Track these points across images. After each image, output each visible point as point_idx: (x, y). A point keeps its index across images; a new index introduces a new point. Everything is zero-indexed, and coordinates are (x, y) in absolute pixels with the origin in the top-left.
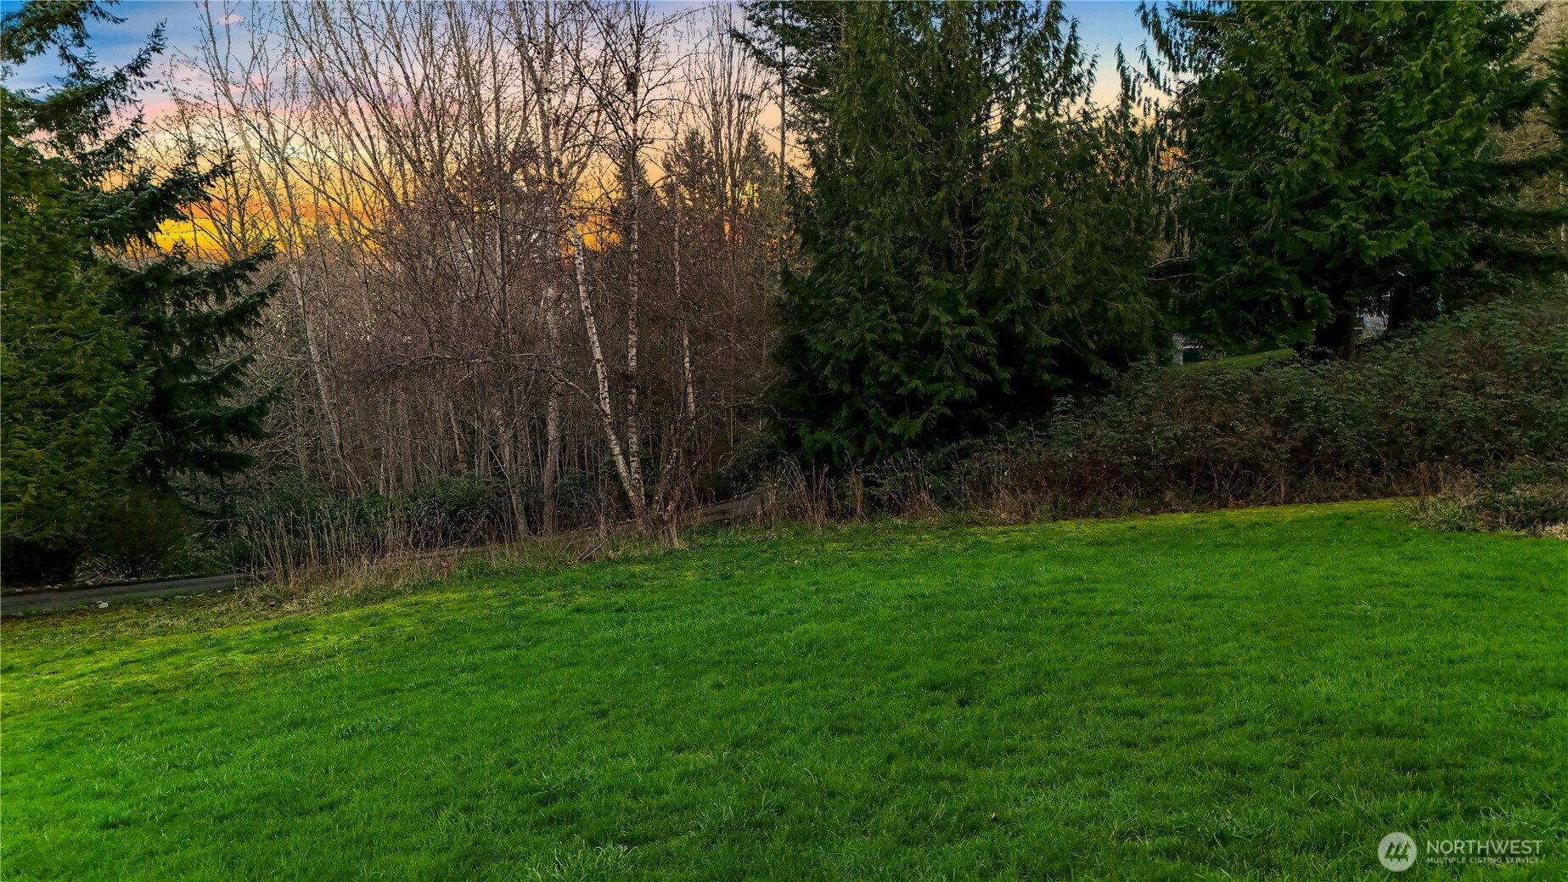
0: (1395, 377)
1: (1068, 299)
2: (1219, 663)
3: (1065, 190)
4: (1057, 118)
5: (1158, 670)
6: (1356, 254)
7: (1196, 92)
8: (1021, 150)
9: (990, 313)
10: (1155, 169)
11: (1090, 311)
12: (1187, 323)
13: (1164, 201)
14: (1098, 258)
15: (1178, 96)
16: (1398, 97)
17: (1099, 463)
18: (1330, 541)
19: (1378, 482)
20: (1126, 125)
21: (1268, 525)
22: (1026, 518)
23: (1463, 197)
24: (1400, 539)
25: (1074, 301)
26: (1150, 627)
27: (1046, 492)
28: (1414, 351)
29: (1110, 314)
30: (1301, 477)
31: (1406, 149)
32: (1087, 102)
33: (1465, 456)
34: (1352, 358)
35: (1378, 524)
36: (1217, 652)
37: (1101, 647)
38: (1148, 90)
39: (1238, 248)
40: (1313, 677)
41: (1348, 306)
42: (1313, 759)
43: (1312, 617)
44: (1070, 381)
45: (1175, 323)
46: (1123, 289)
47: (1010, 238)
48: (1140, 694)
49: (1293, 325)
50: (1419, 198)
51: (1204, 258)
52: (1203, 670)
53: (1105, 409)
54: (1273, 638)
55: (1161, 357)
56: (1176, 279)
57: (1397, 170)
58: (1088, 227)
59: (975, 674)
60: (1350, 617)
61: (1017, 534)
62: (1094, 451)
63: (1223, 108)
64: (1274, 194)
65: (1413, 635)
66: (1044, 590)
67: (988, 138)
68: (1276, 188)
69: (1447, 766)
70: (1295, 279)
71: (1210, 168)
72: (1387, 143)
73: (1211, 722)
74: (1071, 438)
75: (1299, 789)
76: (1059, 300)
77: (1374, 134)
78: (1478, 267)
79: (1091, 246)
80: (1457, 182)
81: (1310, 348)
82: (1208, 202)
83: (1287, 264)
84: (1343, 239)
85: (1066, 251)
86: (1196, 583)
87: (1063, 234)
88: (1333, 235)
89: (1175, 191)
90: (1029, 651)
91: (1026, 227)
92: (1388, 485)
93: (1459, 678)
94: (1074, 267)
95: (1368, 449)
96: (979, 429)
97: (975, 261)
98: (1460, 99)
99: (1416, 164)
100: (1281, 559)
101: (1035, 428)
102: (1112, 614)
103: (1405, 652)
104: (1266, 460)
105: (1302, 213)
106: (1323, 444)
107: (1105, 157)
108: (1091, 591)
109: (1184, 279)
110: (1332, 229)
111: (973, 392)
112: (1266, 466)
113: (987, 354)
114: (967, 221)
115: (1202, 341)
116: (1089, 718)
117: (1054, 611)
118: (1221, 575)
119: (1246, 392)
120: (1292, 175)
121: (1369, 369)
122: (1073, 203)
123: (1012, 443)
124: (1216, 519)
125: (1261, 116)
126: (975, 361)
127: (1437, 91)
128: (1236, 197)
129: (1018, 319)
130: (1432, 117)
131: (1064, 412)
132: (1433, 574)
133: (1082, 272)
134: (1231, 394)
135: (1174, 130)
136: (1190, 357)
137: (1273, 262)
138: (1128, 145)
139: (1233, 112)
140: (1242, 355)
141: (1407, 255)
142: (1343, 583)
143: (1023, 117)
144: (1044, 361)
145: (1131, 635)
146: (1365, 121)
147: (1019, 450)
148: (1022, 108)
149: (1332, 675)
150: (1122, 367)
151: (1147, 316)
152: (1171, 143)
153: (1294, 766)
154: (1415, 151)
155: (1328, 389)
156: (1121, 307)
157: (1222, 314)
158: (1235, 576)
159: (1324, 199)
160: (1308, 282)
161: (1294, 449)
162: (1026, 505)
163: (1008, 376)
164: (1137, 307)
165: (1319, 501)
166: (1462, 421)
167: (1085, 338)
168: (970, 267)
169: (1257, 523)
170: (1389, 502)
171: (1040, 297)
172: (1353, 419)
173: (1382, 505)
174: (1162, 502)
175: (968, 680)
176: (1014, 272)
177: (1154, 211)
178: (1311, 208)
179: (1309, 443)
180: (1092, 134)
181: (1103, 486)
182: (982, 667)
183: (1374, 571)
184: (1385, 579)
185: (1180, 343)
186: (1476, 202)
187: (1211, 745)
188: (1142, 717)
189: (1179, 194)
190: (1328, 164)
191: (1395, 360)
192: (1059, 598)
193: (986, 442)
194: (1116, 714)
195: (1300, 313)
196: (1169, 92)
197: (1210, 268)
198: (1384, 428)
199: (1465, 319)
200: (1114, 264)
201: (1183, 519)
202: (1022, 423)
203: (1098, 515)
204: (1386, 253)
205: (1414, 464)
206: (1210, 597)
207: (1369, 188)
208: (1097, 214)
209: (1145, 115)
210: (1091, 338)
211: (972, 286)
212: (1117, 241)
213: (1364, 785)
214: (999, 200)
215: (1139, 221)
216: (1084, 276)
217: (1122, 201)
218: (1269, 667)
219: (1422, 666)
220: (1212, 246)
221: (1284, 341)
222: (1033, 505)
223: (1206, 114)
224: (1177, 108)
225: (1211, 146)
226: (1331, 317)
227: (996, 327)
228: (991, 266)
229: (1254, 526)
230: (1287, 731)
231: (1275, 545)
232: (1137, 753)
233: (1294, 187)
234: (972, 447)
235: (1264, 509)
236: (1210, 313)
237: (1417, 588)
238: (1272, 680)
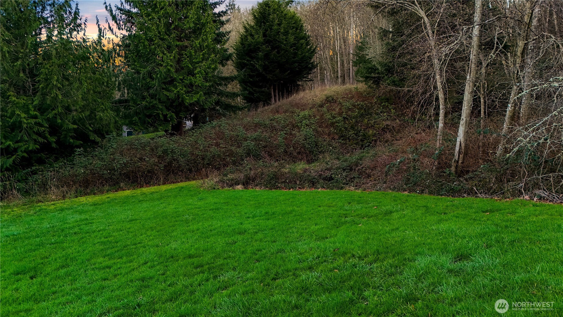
0: (195, 142)
1: (80, 110)
2: (139, 243)
3: (77, 67)
4: (71, 39)
5: (116, 249)
6: (183, 101)
7: (127, 38)
8: (56, 49)
9: (45, 114)
10: (113, 64)
11: (89, 115)
12: (127, 122)
13: (117, 76)
14: (92, 95)
15: (121, 39)
16: (193, 51)
17: (94, 174)
18: (177, 196)
19: (192, 176)
20: (101, 46)
21: (157, 192)
22: (64, 197)
23: (213, 86)
24: (198, 194)
25: (83, 111)
26: (114, 234)
27: (73, 186)
28: (200, 133)
29: (97, 117)
30: (167, 175)
31: (196, 68)
32: (84, 35)
33: (215, 166)
34: (183, 135)
35: (192, 189)
36: (138, 240)
37: (95, 244)
38: (109, 35)
39: (144, 96)
40: (170, 243)
41: (181, 118)
42: (170, 270)
43: (171, 222)
44: (82, 142)
45: (123, 121)
46: (102, 108)
47: (53, 84)
48: (110, 259)
49: (164, 123)
50: (200, 85)
51: (132, 98)
52: (134, 247)
53: (97, 153)
54: (158, 232)
55: (118, 133)
56: (123, 105)
57: (194, 75)
58: (87, 83)
59: (39, 264)
60: (182, 221)
61: (60, 204)
62: (93, 169)
63: (137, 46)
64: (156, 78)
65: (201, 224)
66: (71, 225)
67: (41, 42)
68: (157, 76)
69: (209, 264)
70: (164, 108)
71: (133, 66)
72: (190, 66)
73: (135, 264)
74: (83, 165)
75: (165, 282)
76: (76, 110)
77: (186, 62)
78: (218, 108)
79: (89, 91)
80: (210, 81)
81: (170, 131)
82: (133, 79)
83: (161, 103)
84: (178, 96)
85: (78, 91)
86: (131, 215)
87: (76, 85)
88: (175, 94)
89: (121, 73)
90: (64, 251)
91: (60, 80)
92: (194, 176)
93: (213, 235)
94: (82, 98)
95: (188, 165)
96: (41, 162)
97: (37, 92)
98: (210, 55)
99: (198, 74)
100: (161, 204)
101: (67, 161)
102: (99, 231)
103: (198, 230)
104: (156, 170)
105: (165, 86)
106: (174, 164)
107: (93, 57)
108: (91, 223)
109: (125, 106)
110: (175, 92)
111: (38, 147)
112: (156, 172)
113: (44, 131)
114: (32, 75)
115: (133, 128)
116: (90, 272)
117: (75, 233)
118: (140, 212)
119: (149, 146)
120: (162, 72)
121: (188, 139)
122: (80, 73)
123: (57, 168)
124: (139, 192)
125: (150, 50)
126: (39, 134)
127: (204, 52)
128: (143, 78)
129: (58, 117)
130: (203, 60)
131: (80, 155)
132: (206, 204)
133: (86, 100)
134: (143, 147)
135: (120, 51)
136: (129, 134)
137: (157, 102)
138: (102, 54)
139: (140, 48)
140: (147, 133)
141: (197, 102)
142: (181, 210)
143: (56, 36)
144: (70, 134)
145: (107, 238)
146: (183, 57)
147: (60, 170)
148: (56, 33)
149: (176, 241)
150: (103, 137)
151: (112, 118)
152: (119, 55)
153: (163, 274)
154: (198, 70)
155: (175, 145)
156: (102, 115)
157: (140, 118)
158: (145, 211)
159: (172, 81)
160: (168, 110)
161: (165, 166)
162: (64, 192)
163: (54, 140)
164: (108, 115)
165: (174, 183)
166: (214, 155)
167: (88, 126)
168: (34, 94)
169: (153, 192)
170: (194, 182)
171: (68, 109)
172: (183, 155)
173: (193, 183)
174: (120, 187)
175: (35, 268)
176: (55, 98)
177: (113, 79)
178: (168, 84)
179: (170, 163)
180: (87, 48)
181: (96, 183)
182: (42, 261)
183: (190, 205)
184: (193, 207)
185: (125, 129)
186: (216, 88)
187: (136, 273)
188: (110, 268)
189: (122, 75)
190: (173, 70)
191: (195, 136)
192: (78, 228)
193: (45, 167)
194: (99, 269)
195: (166, 120)
196: (117, 37)
197: (135, 102)
198: (193, 158)
199: (214, 124)
200: (98, 98)
201: (127, 193)
202: (61, 159)
203: (94, 194)
204: (192, 102)
205: (202, 169)
206: (136, 220)
207: (185, 80)
208: (90, 78)
209: (108, 43)
210: (90, 126)
211: (35, 103)
212: (99, 89)
213: (185, 275)
214: (47, 68)
215: (107, 83)
216: (86, 102)
217: (100, 75)
218: (156, 241)
219: (203, 233)
220: (136, 94)
221: (161, 129)
222: (67, 192)
223: (131, 47)
224: (120, 43)
225: (133, 59)
226: (176, 122)
227: (48, 120)
228: (44, 95)
229: (152, 193)
230: (162, 263)
231: (159, 199)
232: (107, 282)
233: (162, 77)
234: (38, 170)
235: (156, 187)
236: (135, 118)
237: (202, 209)
238: (157, 246)
